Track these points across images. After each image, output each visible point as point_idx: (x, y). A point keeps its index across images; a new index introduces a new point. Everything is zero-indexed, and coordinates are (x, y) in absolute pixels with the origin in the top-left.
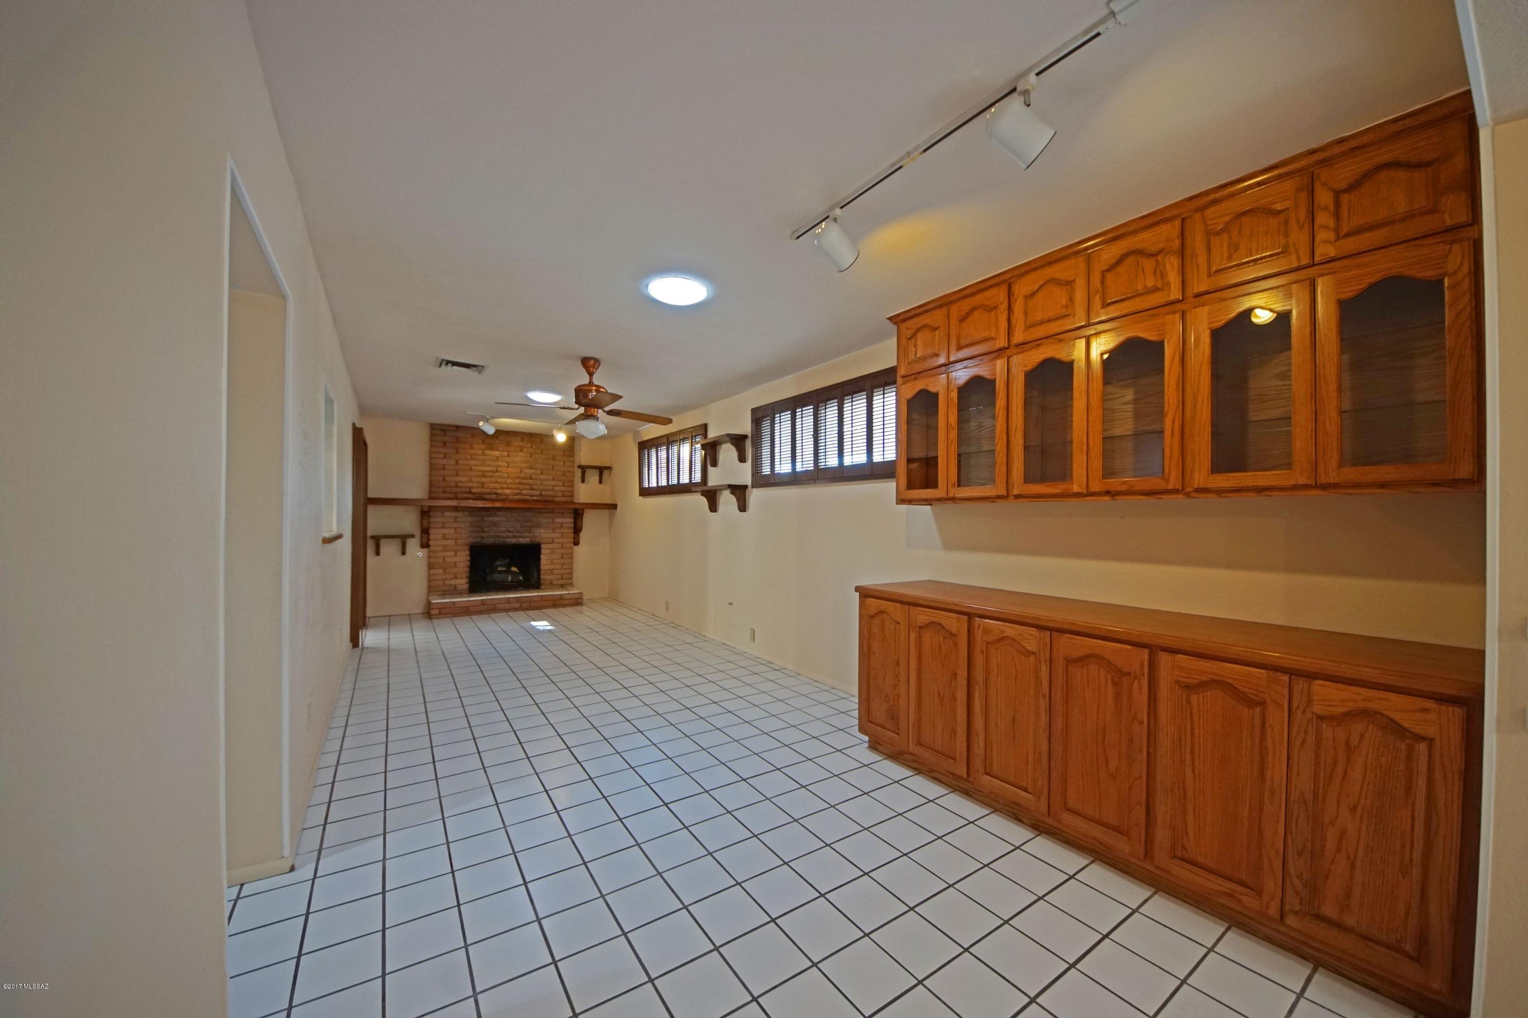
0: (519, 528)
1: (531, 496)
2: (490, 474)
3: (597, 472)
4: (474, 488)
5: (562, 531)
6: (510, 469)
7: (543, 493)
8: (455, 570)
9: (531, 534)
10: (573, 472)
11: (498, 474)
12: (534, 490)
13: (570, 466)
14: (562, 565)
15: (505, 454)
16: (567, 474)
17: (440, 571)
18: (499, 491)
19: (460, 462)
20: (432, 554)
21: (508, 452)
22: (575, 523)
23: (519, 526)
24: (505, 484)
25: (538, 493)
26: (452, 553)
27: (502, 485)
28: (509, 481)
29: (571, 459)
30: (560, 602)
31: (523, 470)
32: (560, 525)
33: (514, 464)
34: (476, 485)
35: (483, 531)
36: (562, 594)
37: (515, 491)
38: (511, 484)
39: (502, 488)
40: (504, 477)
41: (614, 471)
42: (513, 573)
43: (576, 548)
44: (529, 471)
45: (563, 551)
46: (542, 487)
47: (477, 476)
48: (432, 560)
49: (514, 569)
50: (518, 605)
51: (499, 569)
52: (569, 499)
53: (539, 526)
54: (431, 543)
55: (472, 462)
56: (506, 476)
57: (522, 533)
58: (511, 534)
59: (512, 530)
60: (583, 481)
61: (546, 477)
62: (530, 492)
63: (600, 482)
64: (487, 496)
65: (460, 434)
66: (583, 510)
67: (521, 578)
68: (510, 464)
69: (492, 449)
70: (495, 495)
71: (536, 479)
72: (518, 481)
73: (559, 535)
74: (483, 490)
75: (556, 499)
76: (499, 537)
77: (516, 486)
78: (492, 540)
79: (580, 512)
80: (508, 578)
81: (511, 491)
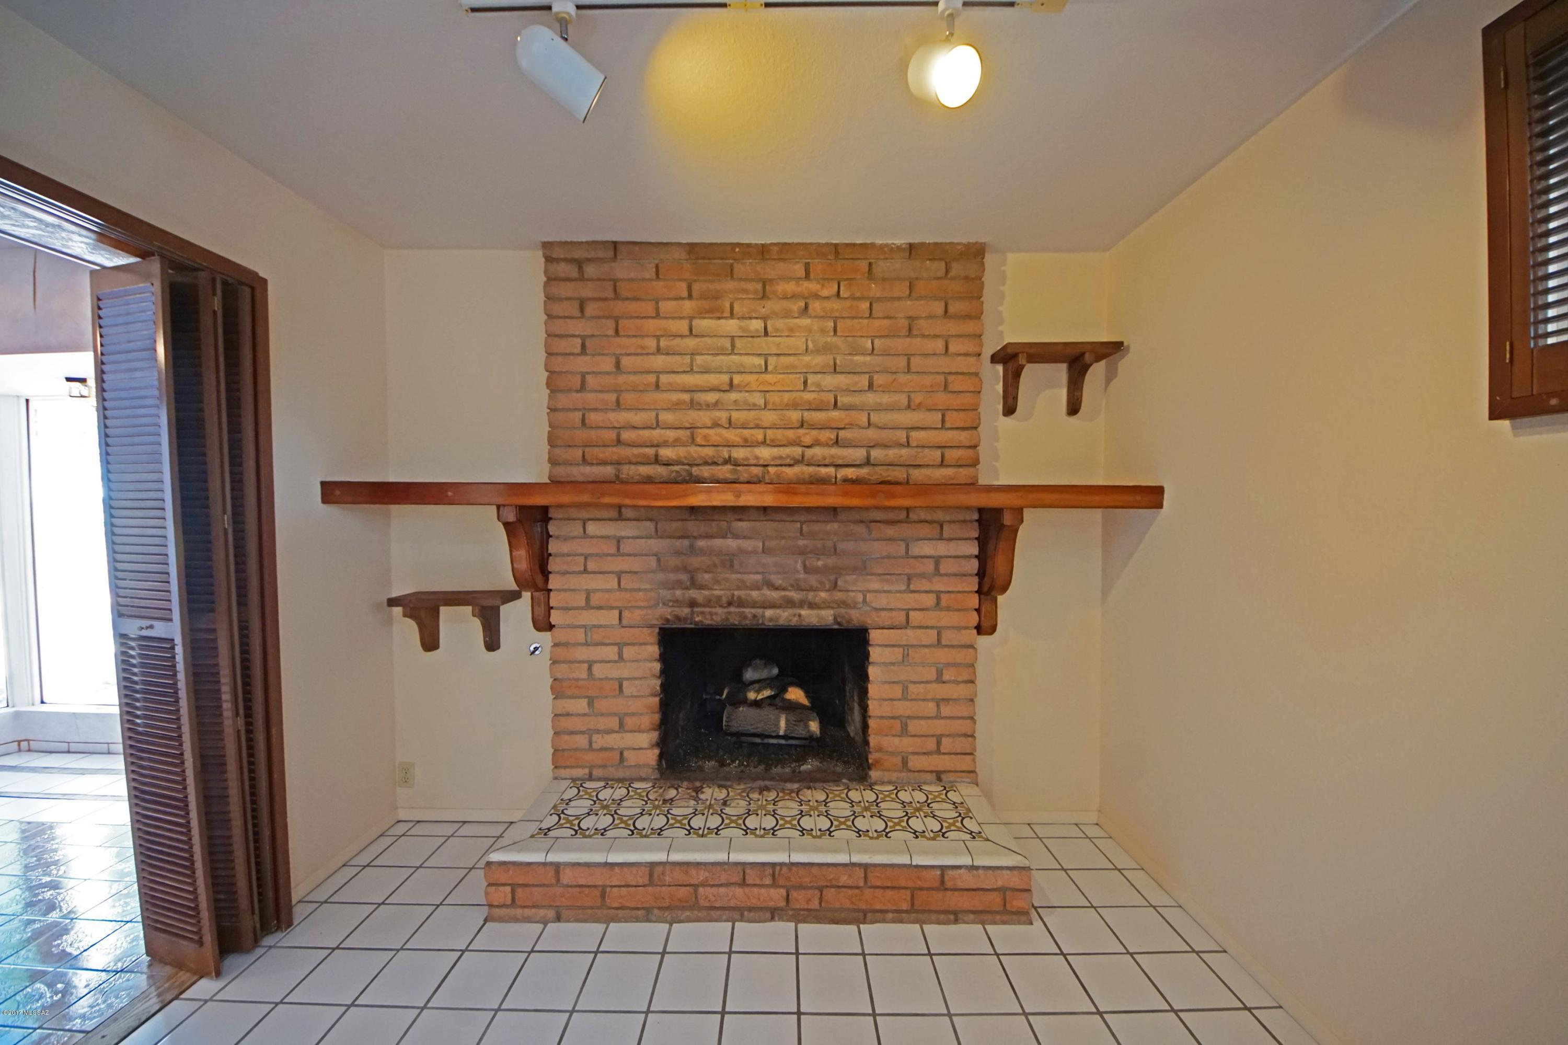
0: (802, 576)
1: (838, 466)
2: (711, 397)
3: (1061, 371)
4: (665, 444)
5: (938, 585)
6: (769, 377)
7: (876, 454)
8: (618, 704)
9: (839, 595)
10: (976, 374)
11: (733, 396)
12: (848, 445)
13: (966, 355)
14: (939, 702)
15: (757, 325)
16: (957, 384)
17: (581, 705)
18: (739, 454)
19: (626, 361)
20: (561, 652)
21: (765, 319)
22: (982, 557)
23: (799, 566)
24: (757, 427)
25: (859, 454)
26: (610, 652)
27: (747, 433)
28: (769, 417)
29: (969, 327)
30: (939, 900)
31: (811, 379)
32: (929, 566)
33: (785, 360)
34: (671, 434)
35: (694, 584)
36: (943, 868)
37: (788, 451)
38: (774, 427)
39: (747, 443)
40: (753, 407)
41: (1125, 364)
42: (791, 707)
43: (983, 642)
44: (830, 381)
45: (942, 656)
46: (871, 433)
47: (676, 406)
48: (563, 671)
49: (795, 694)
50: (776, 896)
51: (752, 695)
52: (963, 474)
53: (862, 569)
54: (555, 618)
55: (660, 361)
56: (761, 402)
57: (812, 589)
58: (775, 595)
59: (778, 581)
60: (1009, 410)
61: (886, 399)
62: (834, 451)
63: (1073, 409)
64: (705, 471)
65: (622, 269)
66: (1018, 512)
67: (814, 726)
68: (772, 361)
69: (715, 313)
70: (729, 467)
71: (849, 408)
72: (795, 416)
73: (929, 600)
74: (695, 451)
75: (917, 475)
76: (741, 603)
77: (791, 434)
78: (720, 610)
79: (1007, 520)
80: (777, 725)
81: (775, 451)
